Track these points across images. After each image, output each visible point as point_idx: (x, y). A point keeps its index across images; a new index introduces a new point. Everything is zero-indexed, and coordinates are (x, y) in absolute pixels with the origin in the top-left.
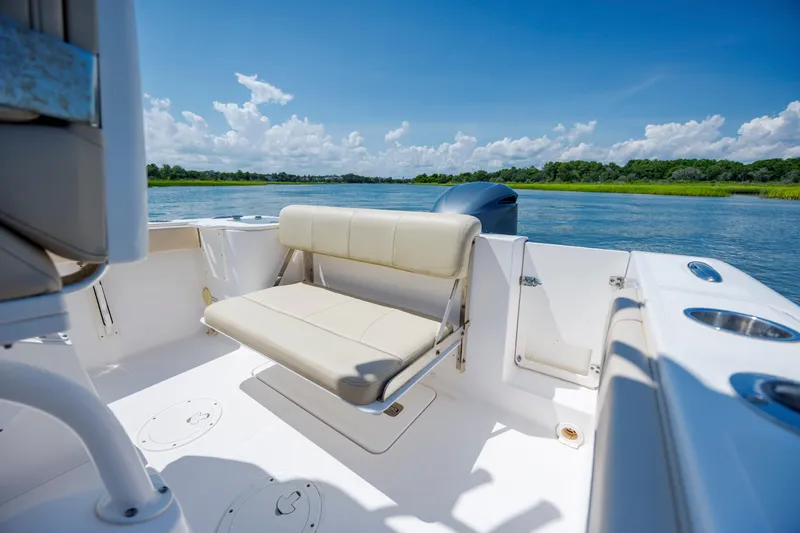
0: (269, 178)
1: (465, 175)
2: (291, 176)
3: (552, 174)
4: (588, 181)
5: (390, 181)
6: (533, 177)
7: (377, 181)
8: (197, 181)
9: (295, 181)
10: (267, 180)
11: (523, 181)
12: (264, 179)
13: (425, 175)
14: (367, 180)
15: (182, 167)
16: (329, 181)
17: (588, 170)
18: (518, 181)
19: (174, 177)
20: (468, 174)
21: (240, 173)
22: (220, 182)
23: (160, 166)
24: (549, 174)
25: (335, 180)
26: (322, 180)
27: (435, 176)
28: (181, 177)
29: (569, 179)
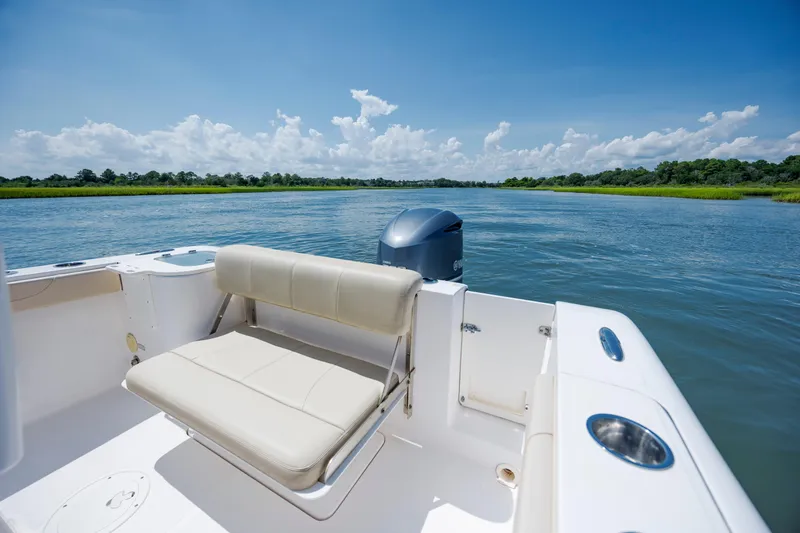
0: (367, 183)
1: (558, 178)
2: (387, 181)
3: (666, 176)
4: (713, 184)
5: (482, 185)
6: (637, 180)
7: (467, 185)
8: (309, 187)
9: (390, 186)
10: (365, 185)
11: (624, 184)
12: (362, 184)
13: (515, 179)
14: (458, 185)
15: (299, 175)
16: (421, 186)
17: (719, 170)
18: (618, 184)
19: (292, 184)
20: (562, 178)
21: (343, 179)
22: (326, 187)
23: (283, 175)
24: (661, 177)
25: (427, 185)
26: (415, 185)
27: (525, 179)
28: (298, 184)
29: (687, 181)
